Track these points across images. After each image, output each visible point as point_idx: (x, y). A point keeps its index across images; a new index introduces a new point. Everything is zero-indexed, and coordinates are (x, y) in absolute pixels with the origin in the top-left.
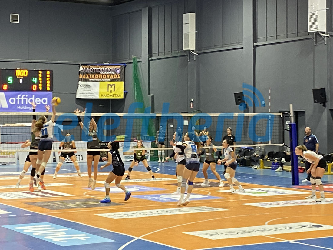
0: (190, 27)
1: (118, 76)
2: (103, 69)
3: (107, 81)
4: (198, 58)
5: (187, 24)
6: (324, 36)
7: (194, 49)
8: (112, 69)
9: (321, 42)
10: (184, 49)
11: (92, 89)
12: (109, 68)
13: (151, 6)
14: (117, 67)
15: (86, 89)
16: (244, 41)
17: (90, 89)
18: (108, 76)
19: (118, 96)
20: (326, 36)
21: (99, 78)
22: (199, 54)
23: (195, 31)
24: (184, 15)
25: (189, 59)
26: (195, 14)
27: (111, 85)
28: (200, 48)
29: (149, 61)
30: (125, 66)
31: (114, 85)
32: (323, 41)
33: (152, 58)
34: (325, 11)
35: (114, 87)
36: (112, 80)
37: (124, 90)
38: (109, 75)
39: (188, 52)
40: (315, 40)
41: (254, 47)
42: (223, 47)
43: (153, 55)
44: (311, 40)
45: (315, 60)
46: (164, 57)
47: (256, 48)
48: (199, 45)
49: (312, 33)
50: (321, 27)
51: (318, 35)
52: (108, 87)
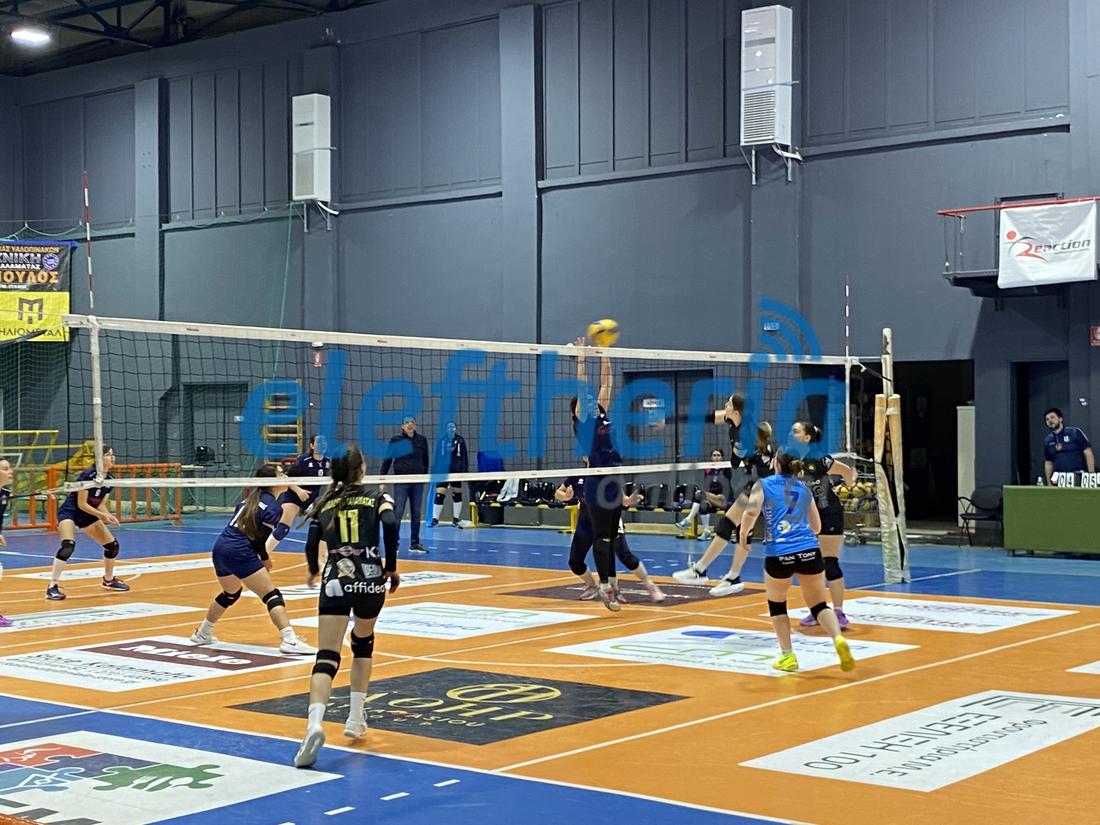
0: (315, 133)
1: (50, 277)
2: (5, 254)
3: (15, 290)
4: (339, 222)
5: (306, 124)
6: (787, 158)
7: (328, 198)
8: (32, 255)
9: (774, 176)
10: (295, 198)
12: (24, 253)
13: (166, 77)
14: (47, 249)
16: (504, 179)
18: (21, 277)
19: (51, 333)
20: (793, 159)
23: (329, 145)
24: (295, 99)
25: (308, 228)
26: (329, 98)
27: (31, 303)
28: (345, 196)
29: (162, 233)
30: (74, 249)
31: (40, 301)
32: (783, 171)
33: (173, 225)
34: (790, 88)
35: (41, 308)
36: (34, 288)
38: (23, 273)
39: (305, 206)
40: (754, 170)
41: (540, 191)
42: (427, 193)
43: (173, 216)
44: (734, 171)
45: (752, 226)
46: (216, 221)
47: (543, 196)
48: (340, 187)
49: (748, 149)
50: (781, 131)
51: (765, 156)
52: (21, 308)
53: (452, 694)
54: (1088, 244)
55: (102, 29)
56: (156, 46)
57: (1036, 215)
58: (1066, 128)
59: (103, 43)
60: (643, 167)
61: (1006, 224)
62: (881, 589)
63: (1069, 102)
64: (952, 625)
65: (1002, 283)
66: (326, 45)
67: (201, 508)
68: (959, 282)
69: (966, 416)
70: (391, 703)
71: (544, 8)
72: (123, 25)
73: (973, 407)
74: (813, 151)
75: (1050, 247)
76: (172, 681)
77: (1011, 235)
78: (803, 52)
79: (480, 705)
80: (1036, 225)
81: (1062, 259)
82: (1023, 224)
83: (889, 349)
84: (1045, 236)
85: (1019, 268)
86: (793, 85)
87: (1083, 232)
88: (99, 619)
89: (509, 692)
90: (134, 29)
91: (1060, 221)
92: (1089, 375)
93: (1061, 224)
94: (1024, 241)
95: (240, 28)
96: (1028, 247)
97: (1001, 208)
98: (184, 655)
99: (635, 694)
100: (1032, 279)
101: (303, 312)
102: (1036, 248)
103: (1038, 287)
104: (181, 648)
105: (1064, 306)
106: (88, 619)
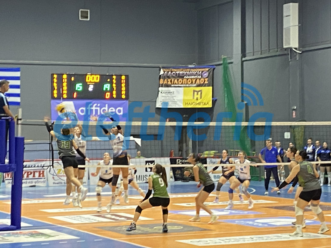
0: (291, 19)
1: (205, 81)
2: (188, 72)
3: (192, 86)
4: (301, 57)
7: (297, 46)
8: (198, 72)
10: (285, 47)
11: (175, 96)
12: (195, 72)
14: (204, 70)
15: (168, 96)
17: (172, 96)
19: (205, 104)
21: (182, 84)
22: (303, 52)
27: (198, 92)
28: (305, 45)
29: (242, 62)
31: (201, 91)
33: (246, 58)
36: (199, 86)
37: (213, 97)
38: (195, 80)
39: (289, 50)
43: (247, 55)
52: (194, 93)
101: (289, 94)
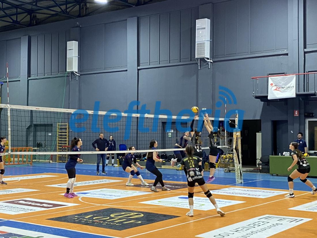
0: (74, 52)
5: (71, 50)
6: (209, 62)
7: (77, 71)
13: (30, 35)
16: (128, 66)
20: (210, 62)
22: (81, 75)
23: (77, 56)
24: (67, 42)
25: (71, 79)
26: (78, 42)
28: (82, 70)
29: (28, 80)
32: (207, 66)
33: (31, 78)
39: (70, 73)
40: (199, 65)
41: (138, 70)
42: (106, 70)
43: (31, 75)
44: (194, 65)
45: (199, 81)
46: (44, 77)
47: (139, 71)
48: (81, 67)
49: (198, 59)
50: (207, 54)
51: (202, 61)
53: (112, 216)
54: (293, 87)
55: (12, 21)
56: (27, 26)
57: (279, 79)
58: (287, 54)
59: (12, 25)
60: (168, 63)
61: (270, 81)
62: (235, 185)
63: (288, 47)
64: (255, 196)
65: (269, 98)
66: (77, 27)
67: (38, 160)
68: (257, 97)
69: (259, 135)
70: (94, 218)
71: (140, 18)
72: (18, 20)
73: (261, 133)
74: (216, 60)
75: (283, 88)
76: (30, 211)
77: (272, 84)
78: (213, 32)
79: (120, 219)
80: (279, 82)
81: (286, 91)
82: (275, 81)
83: (237, 116)
84: (281, 85)
85: (274, 94)
86: (210, 41)
87: (292, 84)
88: (8, 193)
89: (128, 215)
90: (21, 22)
91: (286, 81)
92: (293, 124)
93: (286, 82)
94: (275, 86)
95: (52, 21)
96: (276, 88)
97: (269, 77)
98: (33, 204)
99: (165, 216)
100: (278, 97)
101: (69, 103)
102: (279, 88)
103: (279, 99)
104: (32, 202)
105: (287, 105)
106: (5, 193)
